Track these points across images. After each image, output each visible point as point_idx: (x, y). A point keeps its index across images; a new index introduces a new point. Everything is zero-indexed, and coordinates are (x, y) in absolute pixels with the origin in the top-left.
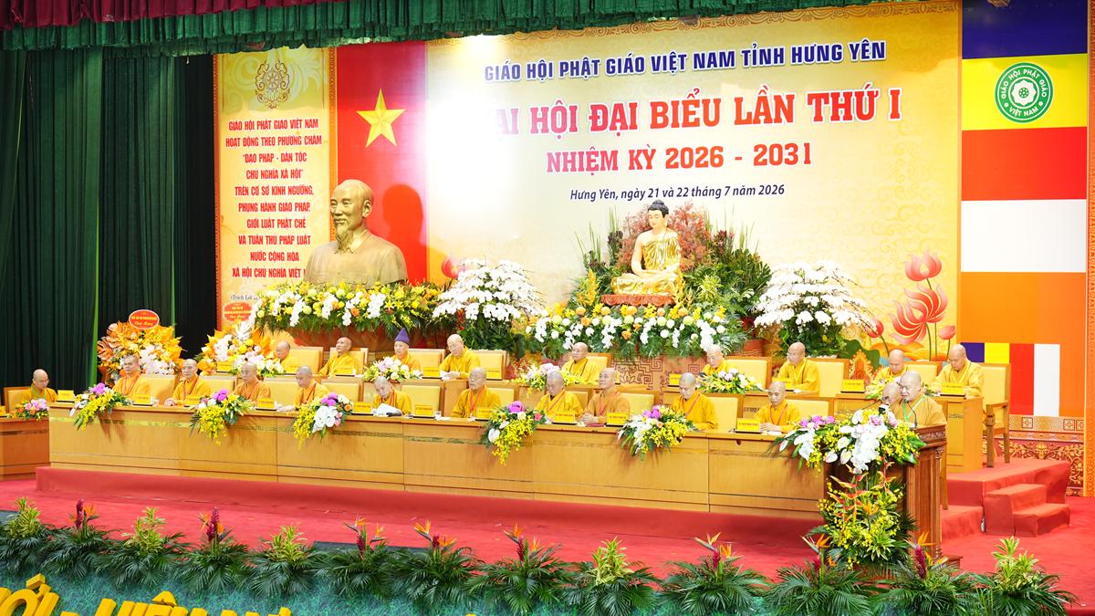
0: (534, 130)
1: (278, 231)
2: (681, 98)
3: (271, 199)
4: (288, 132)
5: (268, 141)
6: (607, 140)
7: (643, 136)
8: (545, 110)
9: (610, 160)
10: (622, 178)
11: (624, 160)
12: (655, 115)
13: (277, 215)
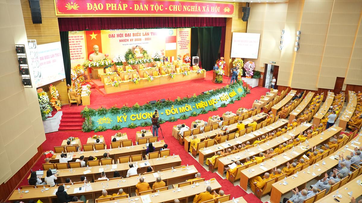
0: (117, 37)
1: (76, 53)
2: (136, 33)
3: (74, 48)
4: (77, 38)
5: (73, 39)
6: (127, 38)
7: (132, 37)
8: (119, 34)
9: (128, 40)
10: (129, 42)
11: (129, 40)
12: (133, 35)
13: (76, 50)
